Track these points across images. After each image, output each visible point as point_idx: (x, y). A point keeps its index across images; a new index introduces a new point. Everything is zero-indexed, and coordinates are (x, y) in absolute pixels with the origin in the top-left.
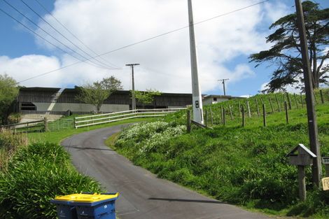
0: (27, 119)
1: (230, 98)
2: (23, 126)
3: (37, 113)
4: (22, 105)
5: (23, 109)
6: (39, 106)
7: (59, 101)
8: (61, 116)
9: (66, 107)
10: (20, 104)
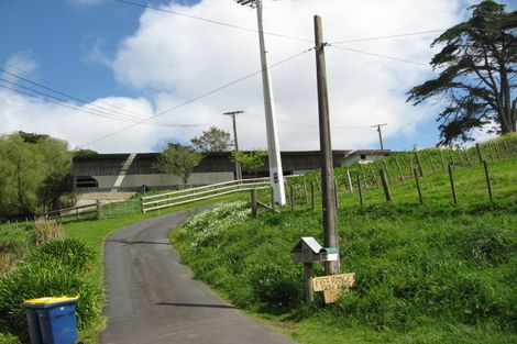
0: (85, 200)
1: (387, 154)
2: (80, 210)
3: (99, 191)
4: (79, 180)
5: (79, 186)
6: (101, 180)
7: (131, 171)
8: (134, 193)
9: (141, 179)
10: (75, 179)
